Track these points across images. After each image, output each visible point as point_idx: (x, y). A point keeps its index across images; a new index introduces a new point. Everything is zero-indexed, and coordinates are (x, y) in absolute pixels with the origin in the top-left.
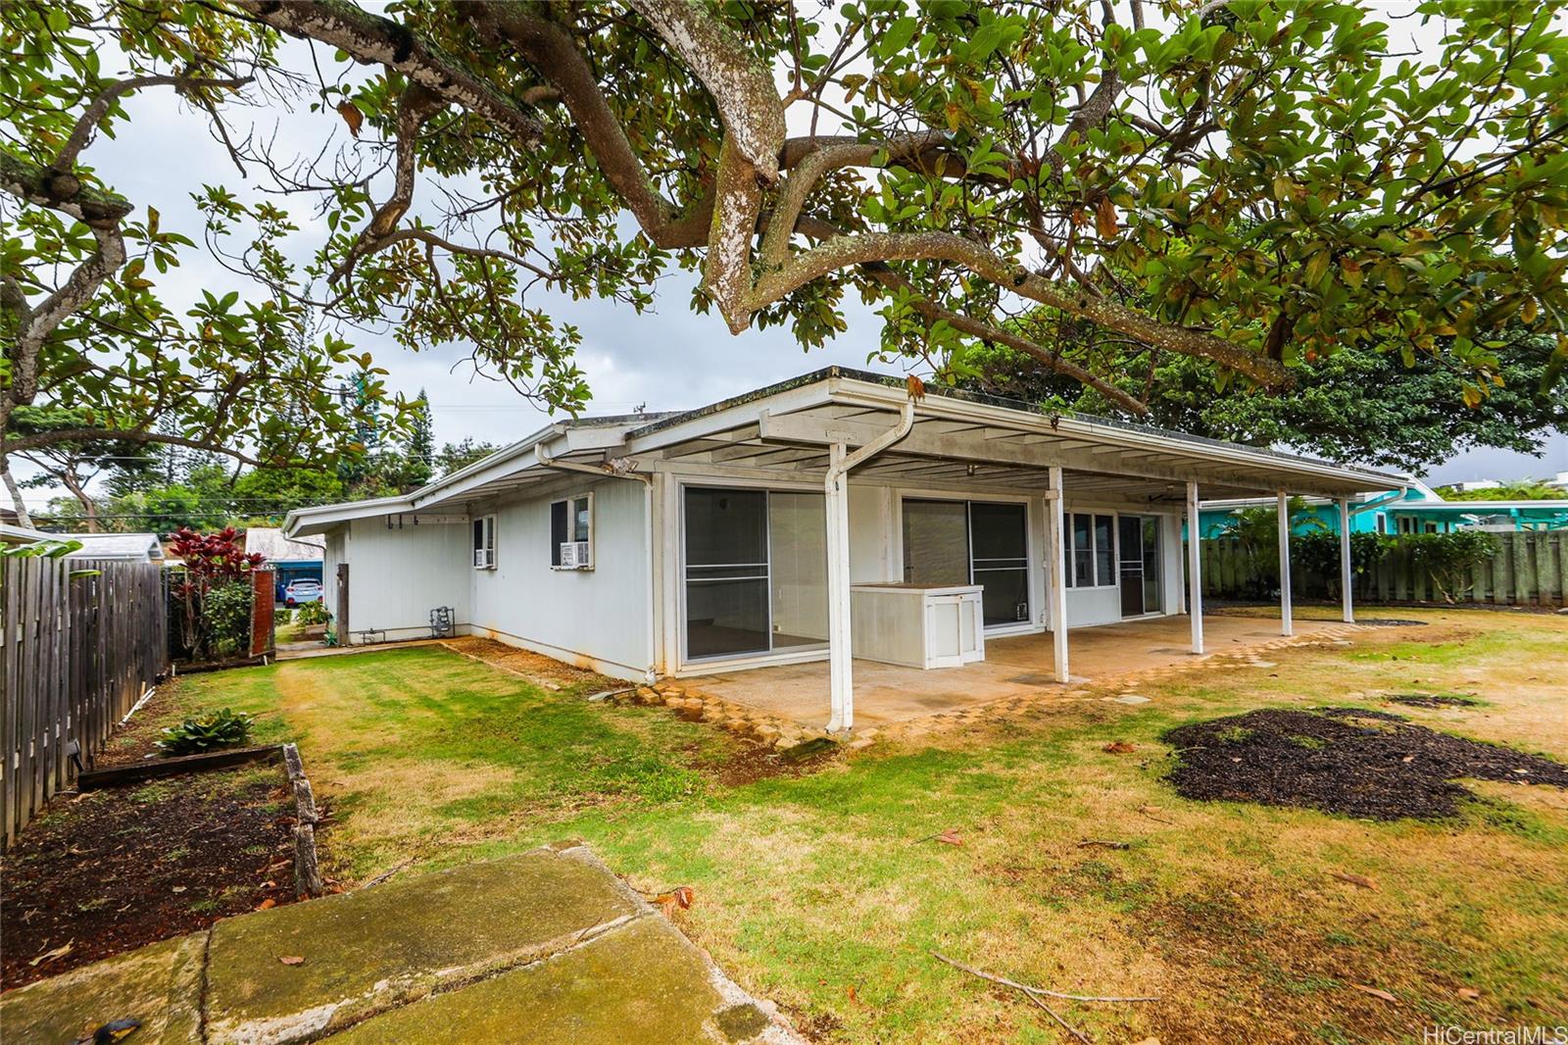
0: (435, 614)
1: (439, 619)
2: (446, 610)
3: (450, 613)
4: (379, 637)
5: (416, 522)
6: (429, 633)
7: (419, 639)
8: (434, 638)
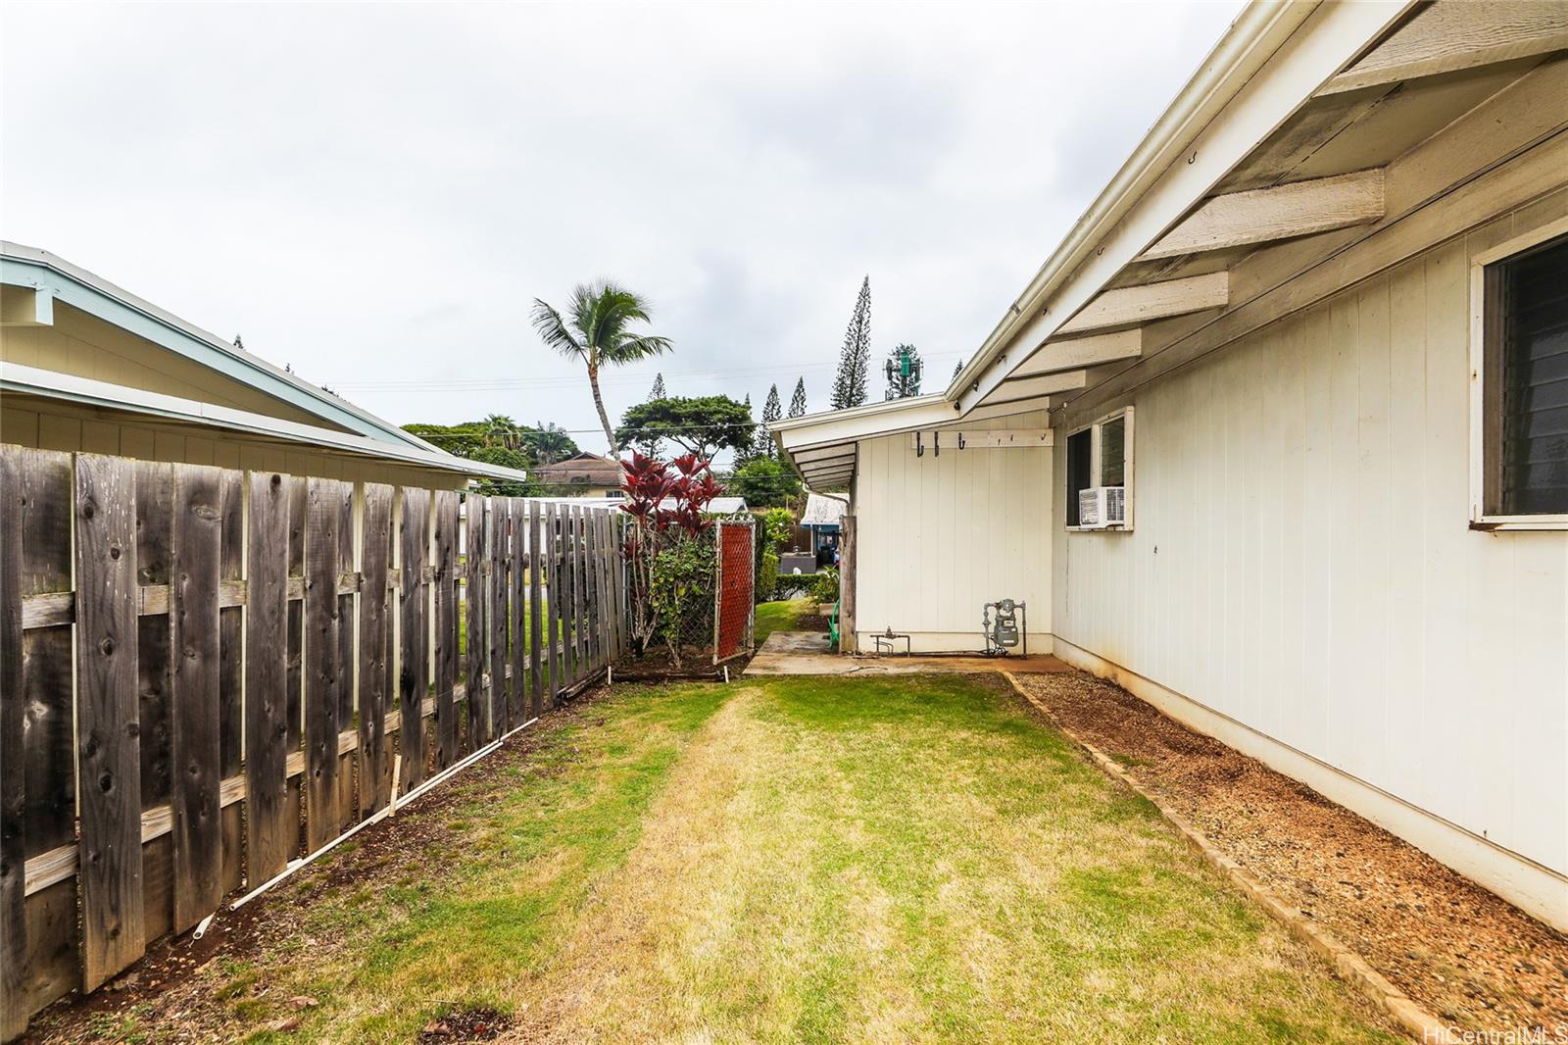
0: (993, 612)
1: (1000, 621)
2: (1013, 607)
3: (1018, 612)
4: (899, 645)
5: (962, 445)
6: (979, 644)
7: (965, 655)
8: (989, 655)
